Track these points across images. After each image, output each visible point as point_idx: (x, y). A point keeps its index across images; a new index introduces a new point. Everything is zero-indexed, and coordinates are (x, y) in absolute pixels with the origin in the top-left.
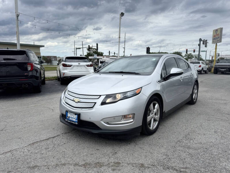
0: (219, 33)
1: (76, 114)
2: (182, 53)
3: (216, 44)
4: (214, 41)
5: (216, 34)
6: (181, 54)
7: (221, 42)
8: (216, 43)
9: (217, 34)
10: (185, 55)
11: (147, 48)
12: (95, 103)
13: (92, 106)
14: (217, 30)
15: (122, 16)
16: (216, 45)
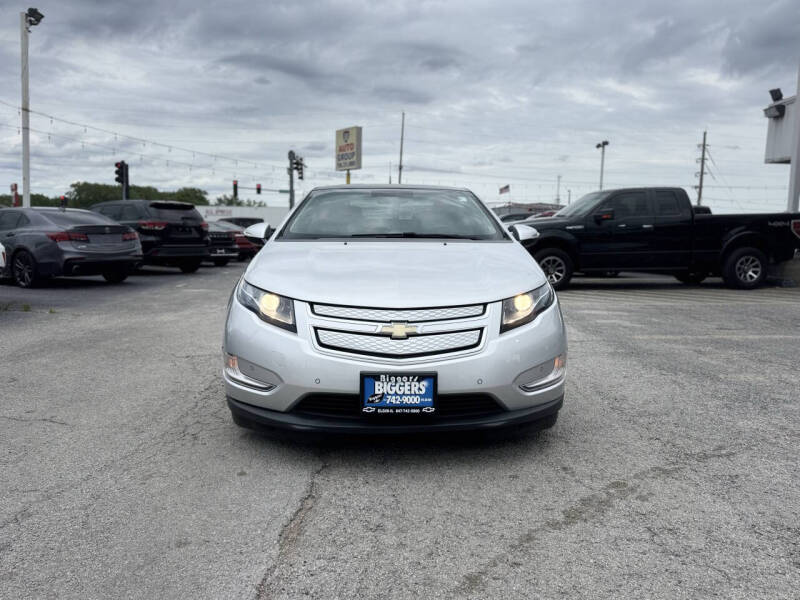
0: (354, 142)
1: (422, 376)
2: (206, 193)
3: (346, 172)
4: (342, 162)
5: (344, 144)
6: (206, 196)
7: (359, 167)
8: (348, 170)
9: (349, 142)
10: (217, 202)
11: (117, 165)
12: (482, 329)
13: (475, 341)
14: (346, 132)
15: (31, 23)
16: (348, 175)
